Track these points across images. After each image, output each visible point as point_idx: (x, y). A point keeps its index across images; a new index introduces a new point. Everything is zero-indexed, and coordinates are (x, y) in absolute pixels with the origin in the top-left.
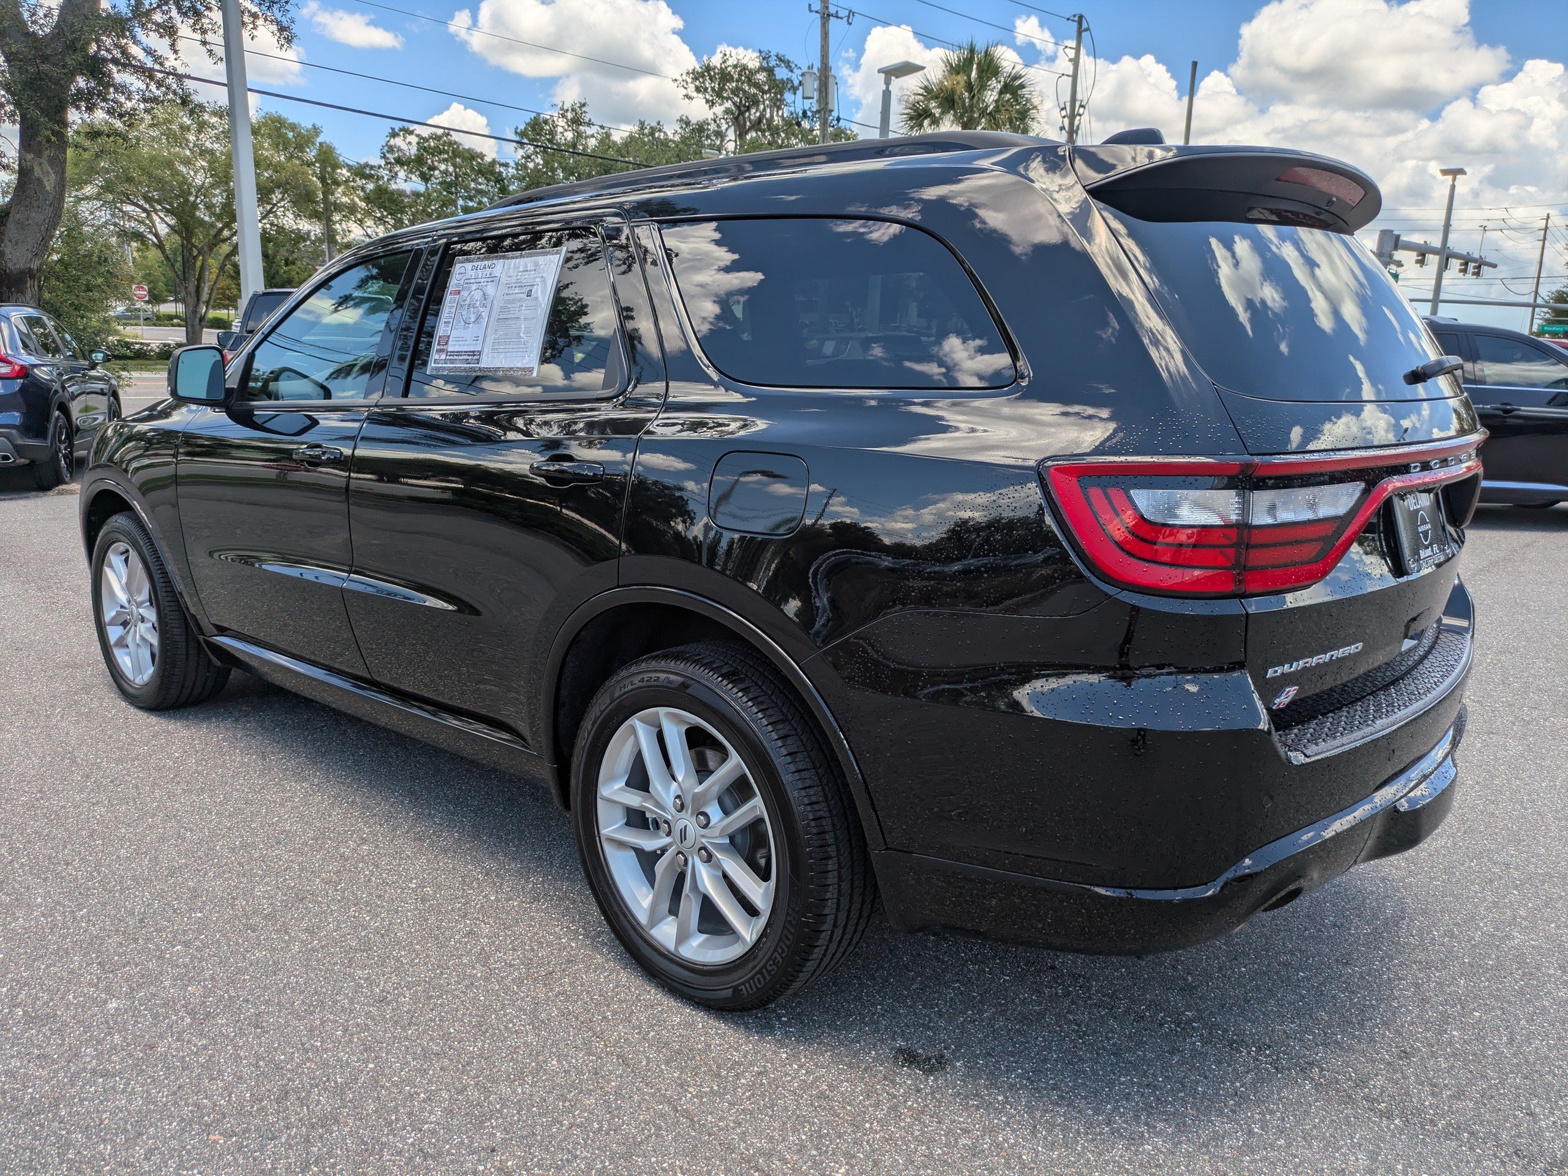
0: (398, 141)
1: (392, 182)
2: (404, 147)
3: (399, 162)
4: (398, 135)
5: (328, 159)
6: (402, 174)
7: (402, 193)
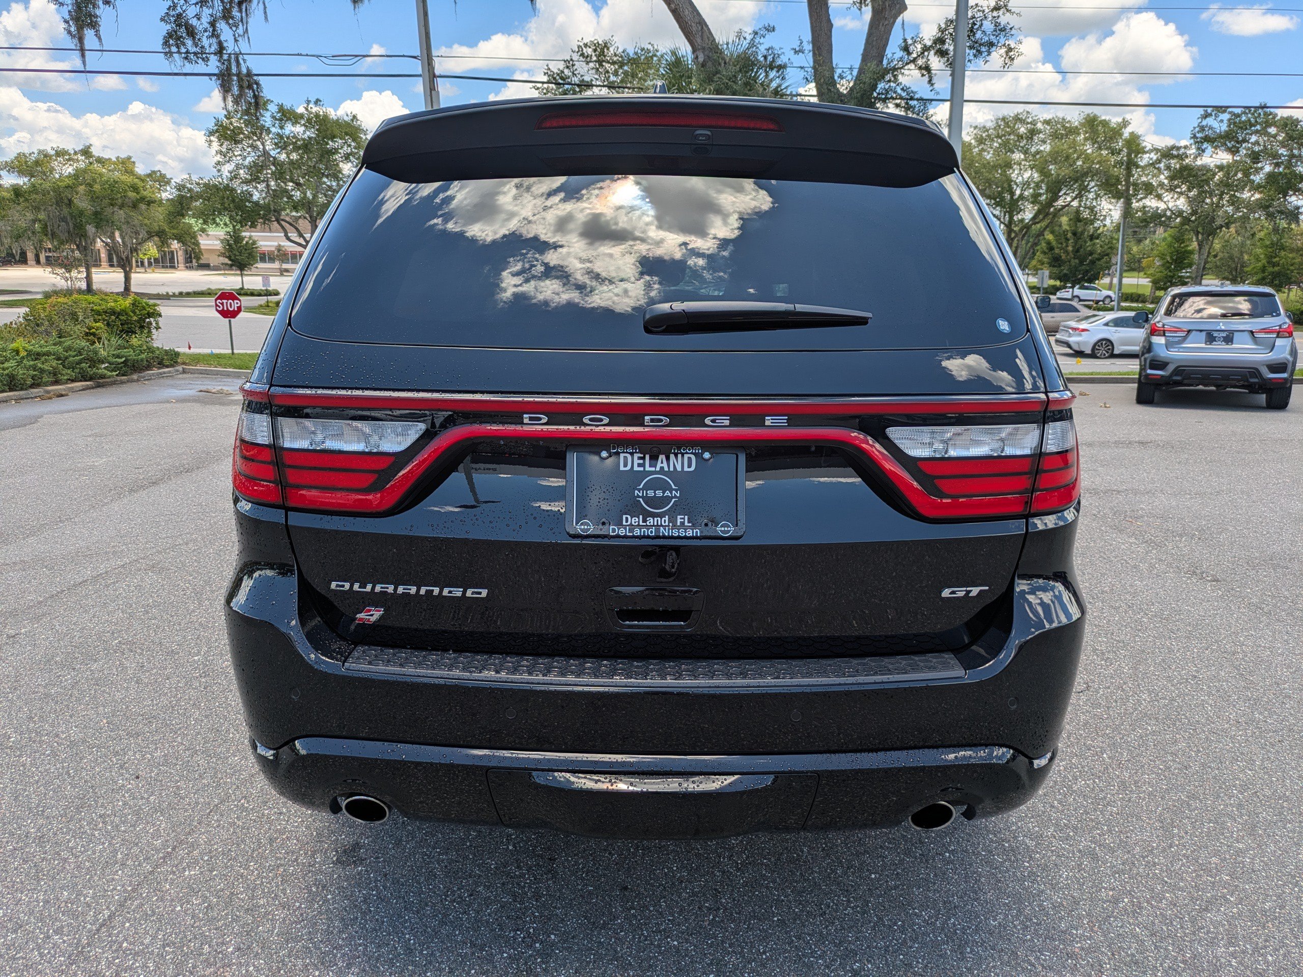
0: (1210, 121)
1: (1198, 159)
2: (1215, 125)
3: (1207, 139)
4: (1211, 115)
5: (1134, 145)
6: (1210, 150)
7: (1205, 169)
